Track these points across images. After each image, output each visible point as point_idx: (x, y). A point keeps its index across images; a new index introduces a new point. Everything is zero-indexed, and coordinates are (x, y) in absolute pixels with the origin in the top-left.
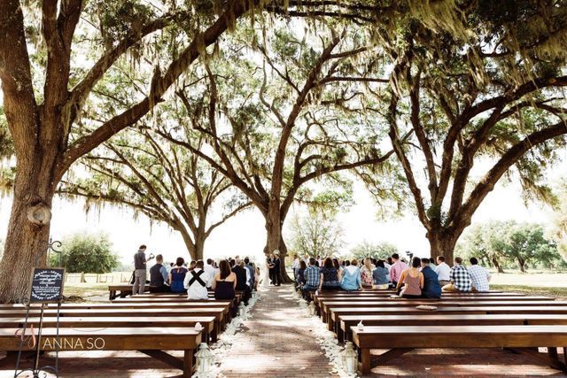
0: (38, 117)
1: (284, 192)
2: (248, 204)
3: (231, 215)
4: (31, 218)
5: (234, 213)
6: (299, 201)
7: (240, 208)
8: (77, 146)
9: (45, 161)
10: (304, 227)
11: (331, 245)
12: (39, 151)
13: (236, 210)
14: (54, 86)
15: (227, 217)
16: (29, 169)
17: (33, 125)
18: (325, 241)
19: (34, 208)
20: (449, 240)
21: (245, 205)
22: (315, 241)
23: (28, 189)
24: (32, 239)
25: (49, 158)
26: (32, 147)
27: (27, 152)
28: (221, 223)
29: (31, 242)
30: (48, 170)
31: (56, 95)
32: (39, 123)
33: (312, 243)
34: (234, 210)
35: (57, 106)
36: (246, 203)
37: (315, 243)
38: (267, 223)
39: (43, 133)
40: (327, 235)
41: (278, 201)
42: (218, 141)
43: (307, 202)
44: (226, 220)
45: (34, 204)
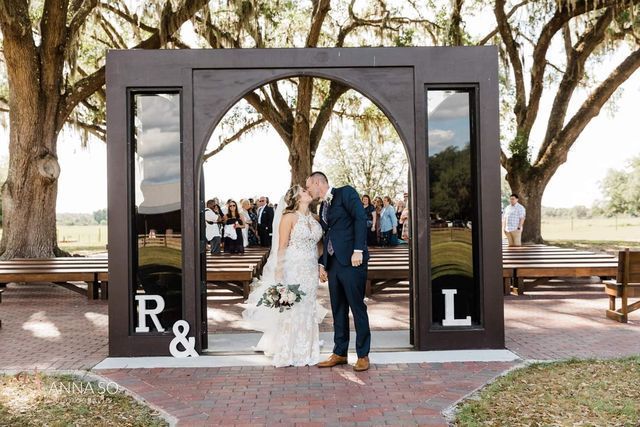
0: (39, 60)
1: (316, 102)
2: (259, 121)
3: (234, 138)
4: (43, 173)
5: (237, 136)
6: (341, 115)
7: (247, 128)
8: (80, 89)
9: (48, 109)
10: (350, 153)
11: (395, 183)
12: (43, 98)
13: (241, 131)
14: (55, 24)
15: (227, 142)
16: (34, 118)
17: (34, 69)
18: (385, 175)
19: (43, 161)
20: (537, 183)
21: (254, 124)
22: (368, 174)
23: (35, 140)
24: (43, 195)
25: (52, 104)
26: (36, 94)
27: (31, 100)
28: (217, 151)
29: (42, 197)
30: (52, 118)
31: (57, 35)
32: (41, 67)
33: (363, 179)
34: (237, 131)
35: (58, 47)
36: (256, 119)
37: (369, 179)
38: (291, 155)
39: (45, 77)
40: (388, 166)
41: (306, 122)
42: (214, 32)
43: (354, 117)
44: (226, 147)
45: (42, 156)
